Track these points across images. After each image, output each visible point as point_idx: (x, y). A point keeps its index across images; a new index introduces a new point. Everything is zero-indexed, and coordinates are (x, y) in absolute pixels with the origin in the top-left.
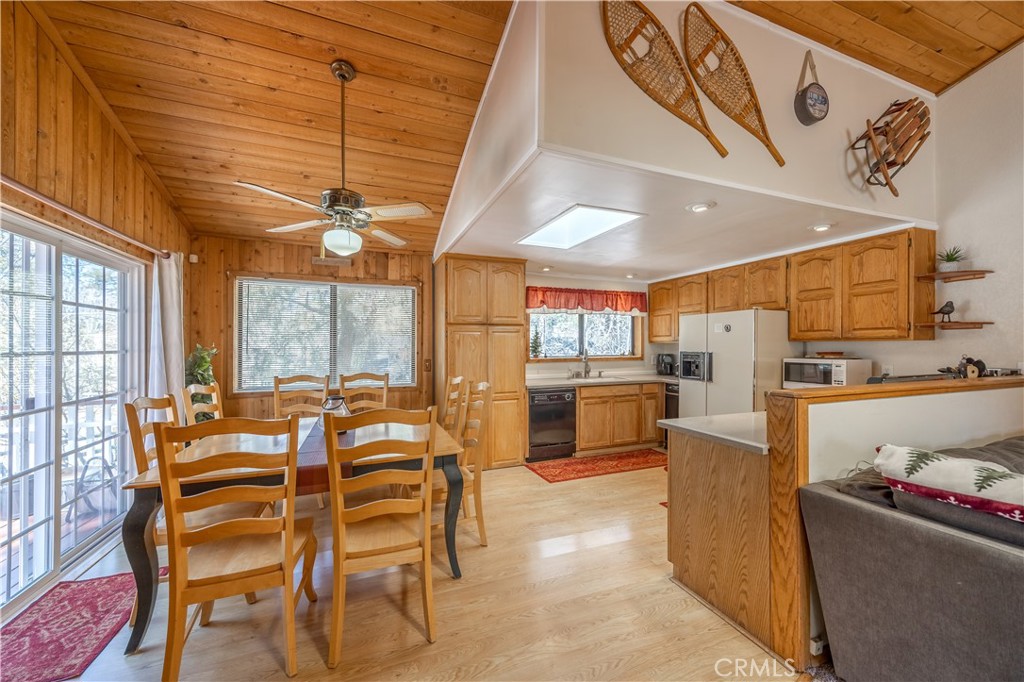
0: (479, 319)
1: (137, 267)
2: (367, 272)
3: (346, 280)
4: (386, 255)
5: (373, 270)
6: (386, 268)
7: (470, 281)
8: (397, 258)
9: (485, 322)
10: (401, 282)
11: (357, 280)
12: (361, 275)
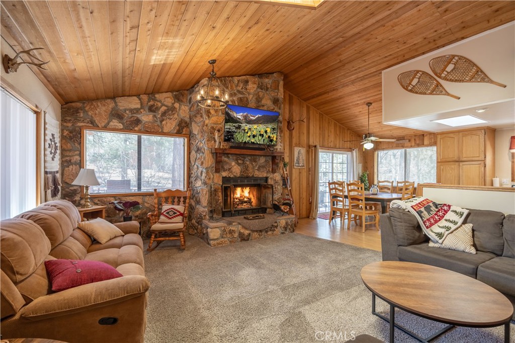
0: (454, 159)
1: (350, 153)
2: (415, 143)
3: (407, 147)
4: (423, 135)
5: (418, 142)
6: (423, 140)
7: (449, 143)
8: (428, 135)
9: (458, 160)
10: (430, 145)
11: (411, 147)
12: (413, 144)
